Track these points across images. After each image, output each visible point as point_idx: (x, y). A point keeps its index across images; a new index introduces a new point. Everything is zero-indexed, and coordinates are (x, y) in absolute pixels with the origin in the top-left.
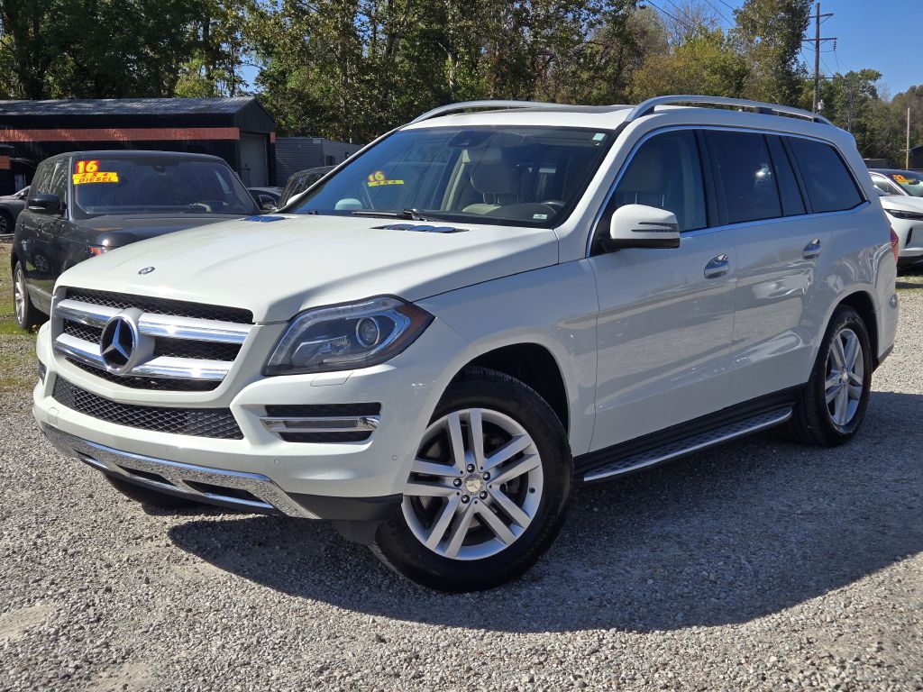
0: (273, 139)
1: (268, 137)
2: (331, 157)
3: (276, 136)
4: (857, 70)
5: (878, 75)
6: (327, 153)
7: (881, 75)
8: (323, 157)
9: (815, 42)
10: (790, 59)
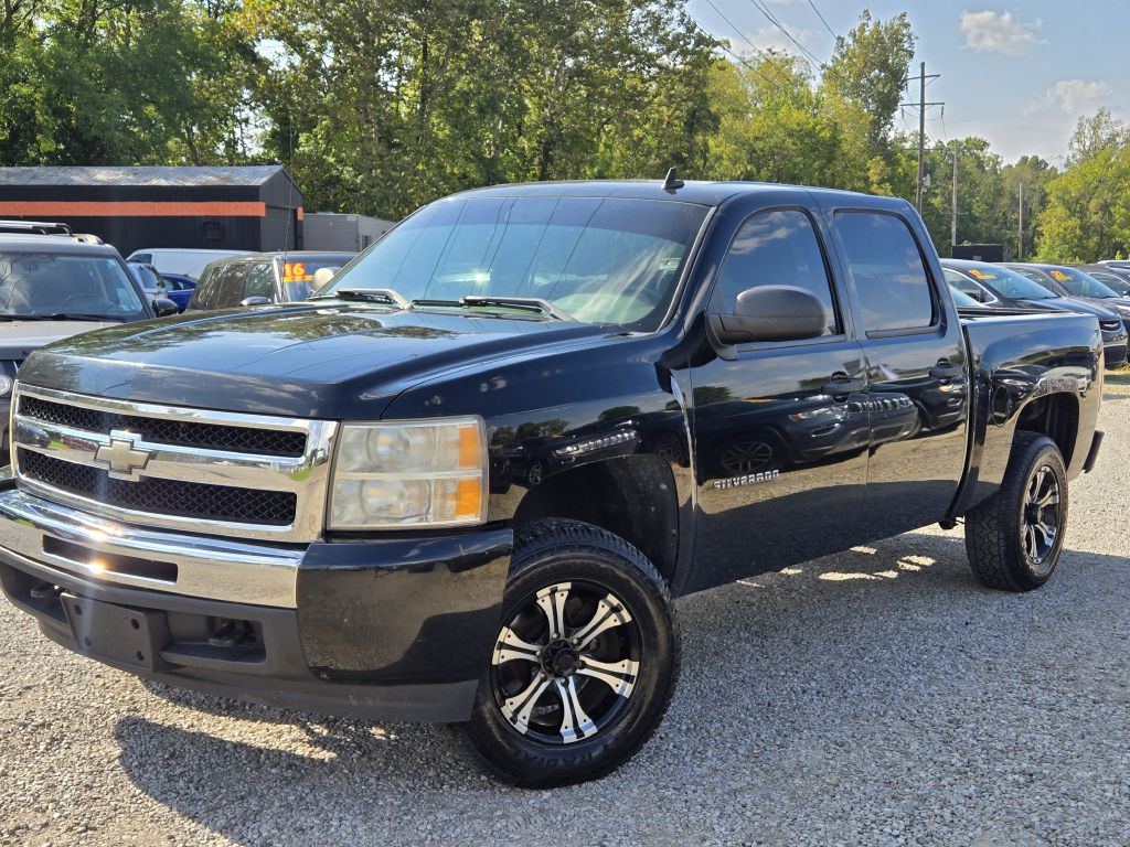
0: (301, 215)
1: (295, 212)
2: (366, 237)
3: (304, 212)
4: (962, 138)
5: (986, 144)
6: (363, 232)
7: (988, 145)
8: (358, 236)
9: (919, 107)
10: (886, 124)
